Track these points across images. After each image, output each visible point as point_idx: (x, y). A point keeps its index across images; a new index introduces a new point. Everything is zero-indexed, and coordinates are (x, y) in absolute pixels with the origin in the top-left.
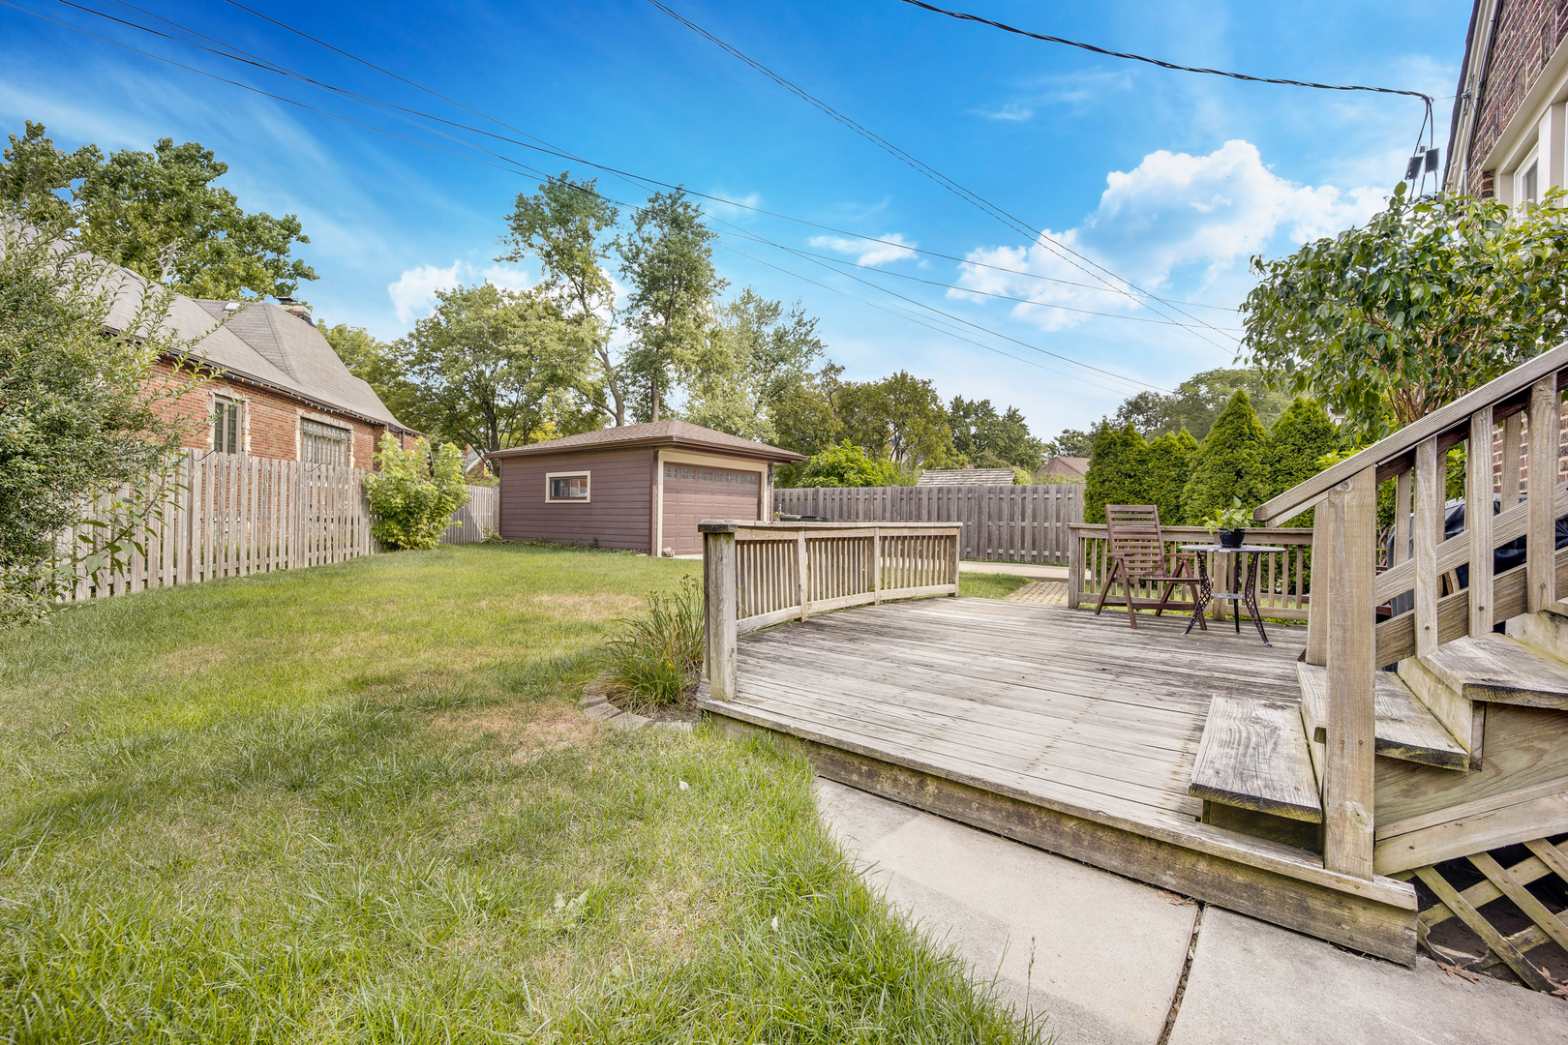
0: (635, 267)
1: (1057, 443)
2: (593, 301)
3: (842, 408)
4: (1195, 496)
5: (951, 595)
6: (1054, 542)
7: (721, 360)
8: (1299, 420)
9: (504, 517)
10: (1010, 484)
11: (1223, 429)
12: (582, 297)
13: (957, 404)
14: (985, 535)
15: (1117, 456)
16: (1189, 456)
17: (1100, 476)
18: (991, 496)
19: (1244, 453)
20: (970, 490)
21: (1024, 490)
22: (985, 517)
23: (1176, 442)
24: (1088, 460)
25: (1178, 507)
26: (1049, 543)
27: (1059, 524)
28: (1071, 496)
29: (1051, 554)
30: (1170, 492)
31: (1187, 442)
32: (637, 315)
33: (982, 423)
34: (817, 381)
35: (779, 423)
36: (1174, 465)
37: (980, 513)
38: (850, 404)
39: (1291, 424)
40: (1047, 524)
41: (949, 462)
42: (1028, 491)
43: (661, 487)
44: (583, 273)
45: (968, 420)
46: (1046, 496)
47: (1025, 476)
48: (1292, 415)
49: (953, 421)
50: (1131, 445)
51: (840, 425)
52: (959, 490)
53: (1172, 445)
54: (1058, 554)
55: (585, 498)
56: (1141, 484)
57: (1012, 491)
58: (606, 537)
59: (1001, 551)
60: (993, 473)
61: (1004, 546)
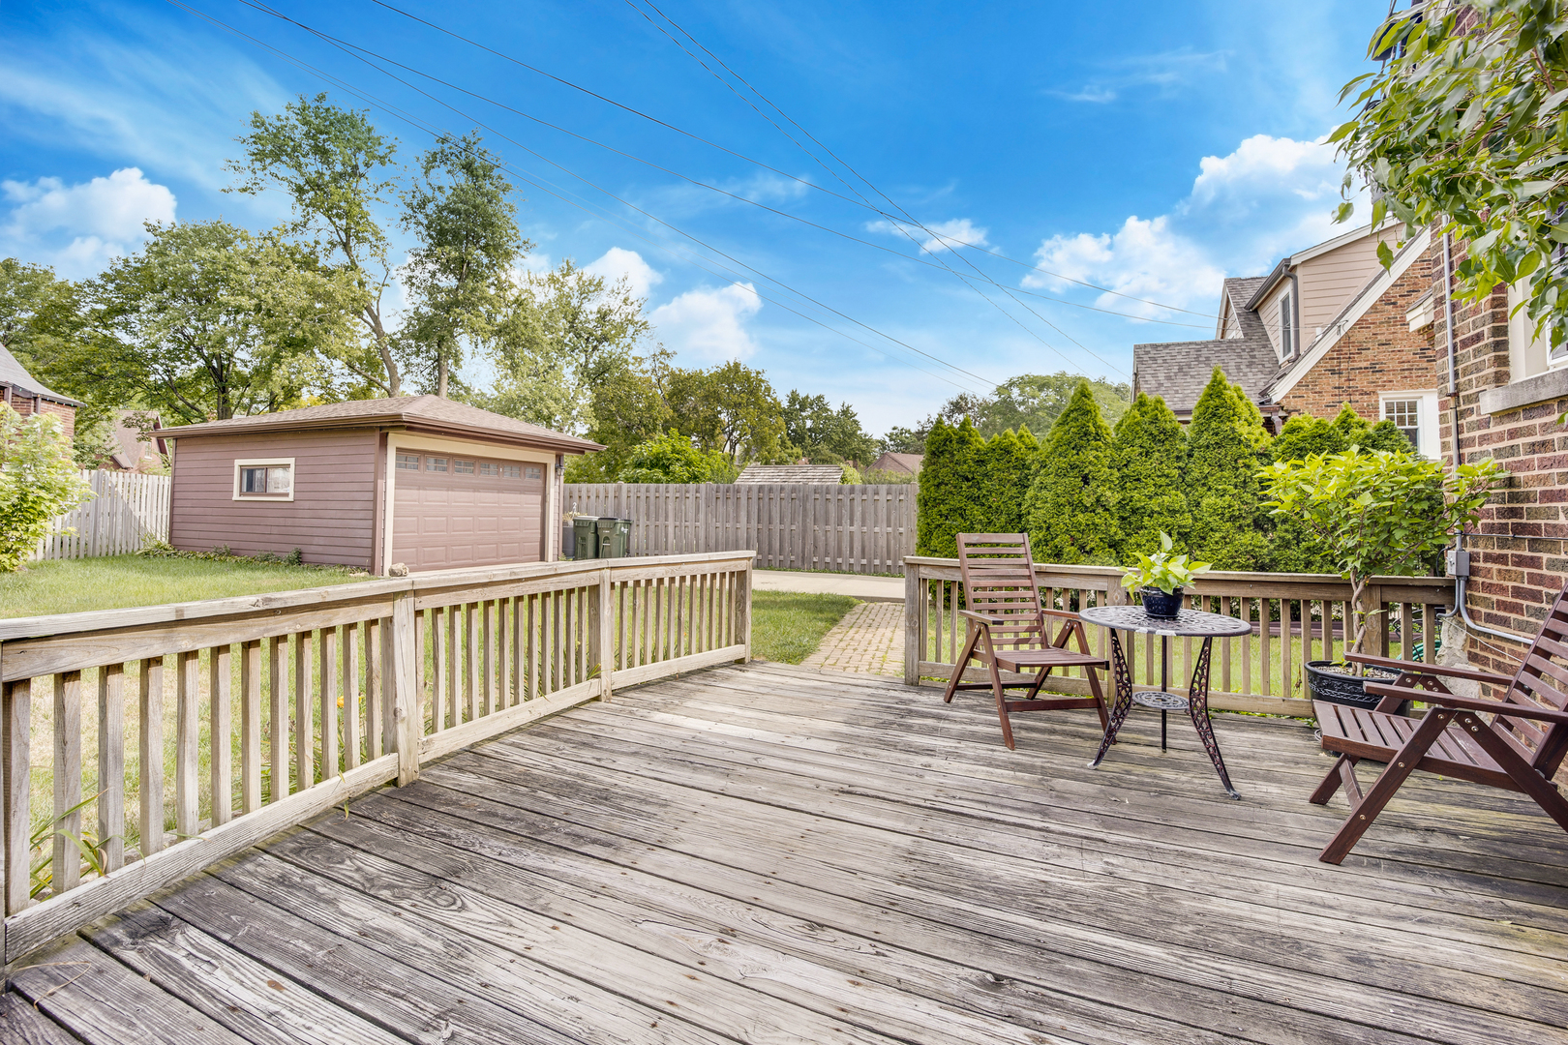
0: (421, 217)
1: (887, 439)
2: (361, 251)
3: (672, 395)
4: (1039, 504)
5: (740, 662)
6: (885, 550)
7: (528, 332)
8: (1147, 419)
9: (177, 519)
10: (838, 483)
11: (1067, 427)
12: (346, 246)
13: (794, 398)
14: (810, 541)
15: (953, 455)
16: (1030, 457)
17: (935, 478)
18: (817, 496)
19: (1091, 455)
20: (794, 489)
21: (852, 490)
22: (810, 520)
23: (1015, 441)
24: (921, 458)
25: (1020, 516)
26: (879, 550)
27: (890, 529)
28: (902, 497)
29: (882, 563)
30: (1011, 498)
31: (1027, 441)
32: (422, 274)
33: (818, 417)
34: (647, 365)
35: (599, 408)
36: (1015, 467)
37: (805, 516)
38: (680, 391)
39: (1137, 424)
40: (877, 529)
41: (784, 455)
42: (857, 492)
43: (391, 481)
44: (347, 215)
45: (804, 414)
46: (876, 497)
47: (854, 475)
48: (1136, 413)
49: (789, 415)
50: (968, 442)
51: (669, 413)
52: (782, 489)
53: (1012, 444)
54: (889, 562)
55: (287, 495)
56: (979, 489)
57: (840, 491)
58: (313, 549)
59: (828, 560)
60: (820, 470)
61: (832, 554)
